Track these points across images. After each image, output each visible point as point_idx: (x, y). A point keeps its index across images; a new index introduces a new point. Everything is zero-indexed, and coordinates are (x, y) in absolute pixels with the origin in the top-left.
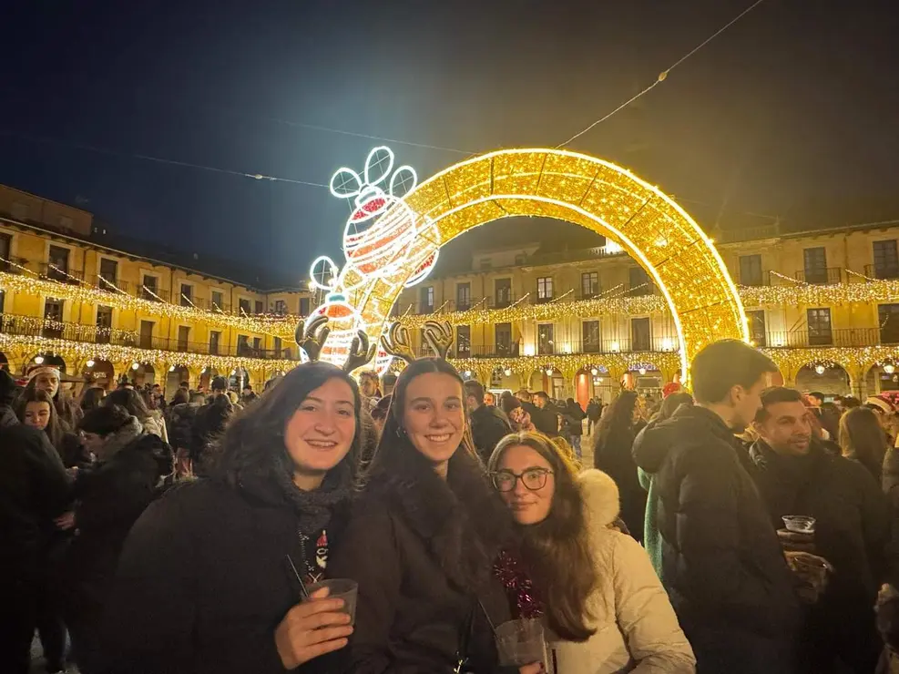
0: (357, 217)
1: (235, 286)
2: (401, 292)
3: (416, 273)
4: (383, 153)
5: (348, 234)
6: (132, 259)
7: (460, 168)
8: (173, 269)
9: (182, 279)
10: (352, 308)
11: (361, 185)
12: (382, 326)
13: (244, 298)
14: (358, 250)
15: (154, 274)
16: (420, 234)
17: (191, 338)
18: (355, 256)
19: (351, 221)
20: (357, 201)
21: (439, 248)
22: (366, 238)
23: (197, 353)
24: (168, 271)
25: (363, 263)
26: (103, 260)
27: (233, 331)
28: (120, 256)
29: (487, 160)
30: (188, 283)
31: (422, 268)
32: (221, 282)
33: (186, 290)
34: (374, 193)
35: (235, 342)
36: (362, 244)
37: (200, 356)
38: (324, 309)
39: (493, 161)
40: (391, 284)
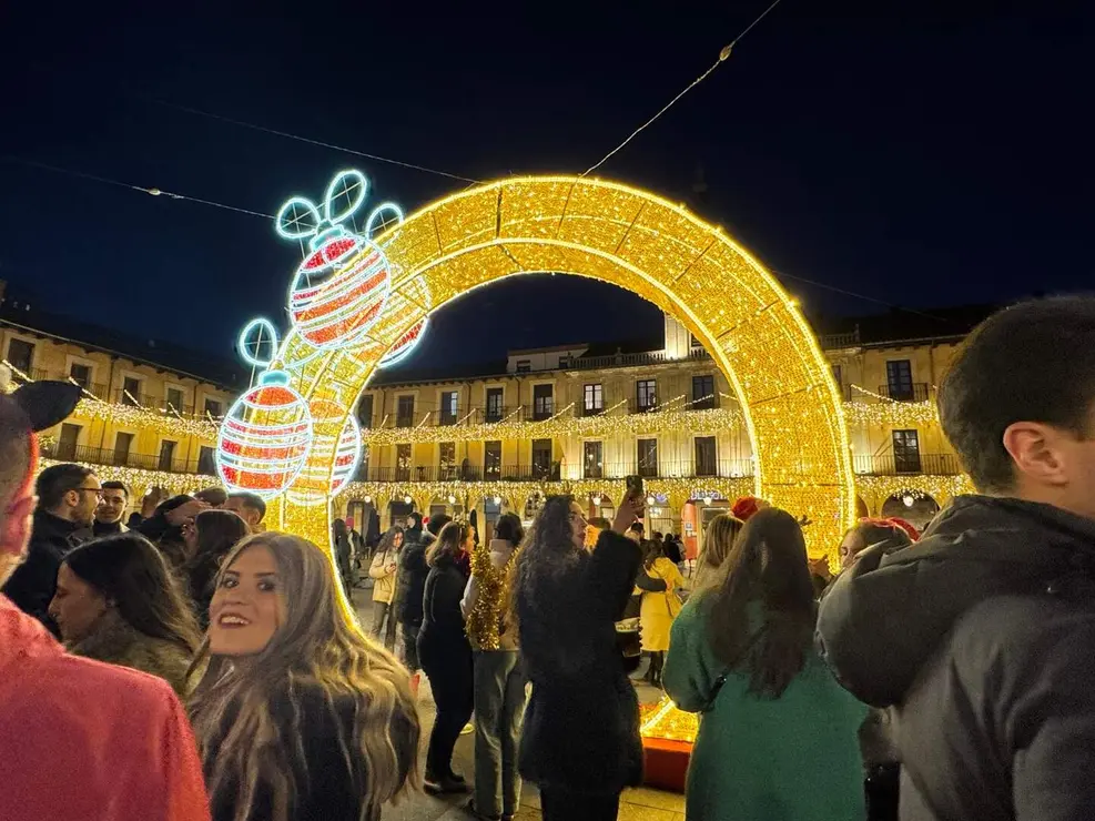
0: (310, 265)
1: (201, 382)
2: (372, 374)
3: (396, 348)
4: (351, 181)
5: (299, 287)
6: (57, 342)
7: (457, 202)
8: (115, 357)
9: (126, 371)
10: (295, 393)
11: (319, 221)
12: (343, 422)
13: (211, 398)
14: (310, 311)
15: (87, 363)
16: (396, 290)
17: (134, 448)
18: (305, 319)
19: (302, 270)
20: (312, 244)
21: (428, 315)
22: (322, 294)
23: (140, 467)
24: (107, 359)
25: (313, 329)
26: (13, 340)
27: (194, 442)
28: (39, 337)
29: (492, 192)
30: (133, 375)
31: (404, 341)
32: (181, 377)
33: (133, 386)
34: (337, 233)
35: (196, 456)
36: (315, 302)
37: (144, 472)
38: (256, 393)
39: (501, 192)
40: (359, 363)
